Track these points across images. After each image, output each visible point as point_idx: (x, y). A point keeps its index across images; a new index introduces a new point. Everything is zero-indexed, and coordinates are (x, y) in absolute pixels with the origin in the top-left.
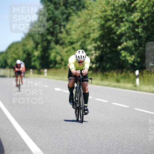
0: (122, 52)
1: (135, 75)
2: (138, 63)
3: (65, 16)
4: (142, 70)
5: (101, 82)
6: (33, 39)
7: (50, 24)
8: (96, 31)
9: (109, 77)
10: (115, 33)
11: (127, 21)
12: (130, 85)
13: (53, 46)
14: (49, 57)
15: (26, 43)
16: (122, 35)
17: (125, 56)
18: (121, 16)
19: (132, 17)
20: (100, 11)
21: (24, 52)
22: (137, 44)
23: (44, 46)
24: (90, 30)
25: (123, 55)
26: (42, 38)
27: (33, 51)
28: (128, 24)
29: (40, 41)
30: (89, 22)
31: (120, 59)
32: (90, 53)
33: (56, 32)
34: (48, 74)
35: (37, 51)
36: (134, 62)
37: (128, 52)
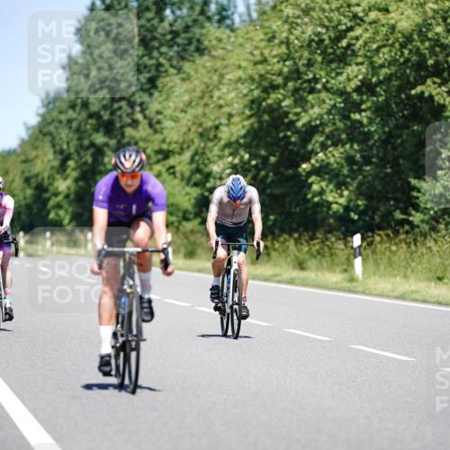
0: (313, 179)
3: (144, 77)
4: (370, 234)
6: (54, 146)
8: (236, 119)
11: (325, 88)
12: (336, 277)
17: (322, 192)
18: (311, 76)
19: (342, 78)
20: (246, 60)
21: (27, 180)
23: (86, 163)
24: (219, 118)
25: (316, 187)
26: (80, 139)
27: (51, 177)
30: (217, 94)
31: (306, 201)
33: (118, 124)
35: (65, 178)
36: (347, 209)
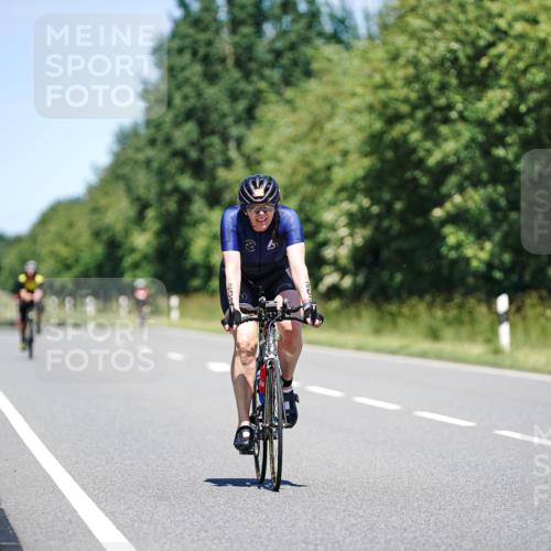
0: (448, 230)
1: (496, 313)
2: (507, 271)
3: (241, 105)
4: (520, 294)
5: (372, 341)
6: (129, 190)
7: (189, 132)
8: (353, 157)
9: (401, 322)
10: (420, 163)
11: (462, 118)
12: (477, 349)
13: (200, 211)
14: (187, 254)
15: (103, 202)
16: (445, 170)
17: (459, 246)
18: (442, 101)
19: (482, 105)
20: (362, 85)
21: (97, 234)
22: (503, 202)
23: (168, 213)
24: (329, 156)
25: (452, 240)
26: (162, 182)
27: (127, 233)
28: (466, 132)
29: (152, 196)
30: (329, 127)
31: (440, 256)
32: (331, 235)
33: (208, 163)
34: (183, 315)
35: (144, 230)
36: (490, 266)
37: (469, 231)
